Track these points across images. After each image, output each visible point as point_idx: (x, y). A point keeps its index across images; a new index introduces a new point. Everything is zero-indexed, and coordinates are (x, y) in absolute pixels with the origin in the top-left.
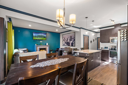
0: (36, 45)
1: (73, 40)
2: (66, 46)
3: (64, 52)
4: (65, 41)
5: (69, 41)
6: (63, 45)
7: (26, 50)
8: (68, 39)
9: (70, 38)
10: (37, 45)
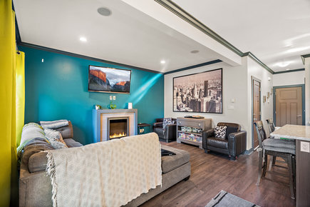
0: (97, 108)
1: (214, 92)
2: (186, 111)
3: (183, 130)
4: (182, 96)
5: (196, 96)
6: (176, 109)
7: (67, 126)
8: (193, 90)
9: (202, 87)
10: (101, 107)
